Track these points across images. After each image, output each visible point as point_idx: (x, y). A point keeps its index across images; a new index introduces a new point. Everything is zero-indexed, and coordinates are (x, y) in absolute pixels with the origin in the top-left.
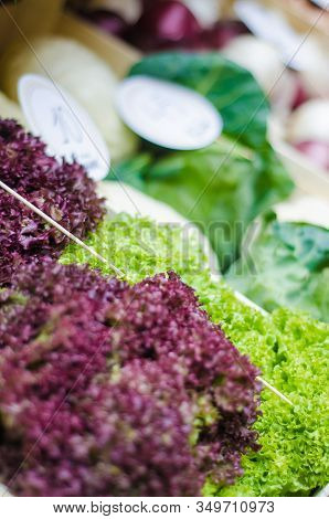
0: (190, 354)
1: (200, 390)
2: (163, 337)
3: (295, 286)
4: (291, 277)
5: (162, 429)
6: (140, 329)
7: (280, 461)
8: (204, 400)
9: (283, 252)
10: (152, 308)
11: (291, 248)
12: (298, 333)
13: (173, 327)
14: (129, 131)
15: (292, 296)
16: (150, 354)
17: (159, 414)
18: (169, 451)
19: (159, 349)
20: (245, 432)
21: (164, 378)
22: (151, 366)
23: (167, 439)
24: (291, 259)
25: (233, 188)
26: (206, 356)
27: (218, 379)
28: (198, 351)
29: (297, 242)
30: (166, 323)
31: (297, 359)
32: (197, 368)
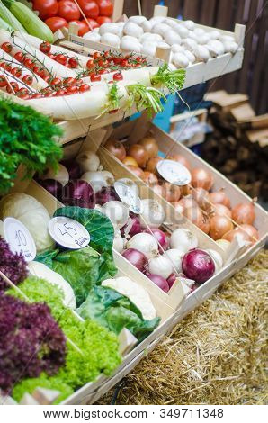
0: (43, 329)
1: (45, 342)
2: (35, 322)
3: (98, 312)
4: (97, 308)
5: (27, 350)
6: (27, 319)
7: (74, 372)
8: (45, 345)
9: (96, 299)
10: (32, 312)
11: (100, 297)
12: (92, 329)
13: (39, 320)
14: (51, 239)
15: (97, 316)
16: (29, 327)
17: (27, 346)
18: (28, 357)
19: (33, 326)
20: (61, 359)
21: (31, 336)
22: (29, 331)
23: (28, 354)
24: (98, 301)
25: (89, 269)
26: (47, 330)
27: (50, 339)
28: (45, 328)
29: (103, 295)
30: (36, 318)
31: (88, 338)
32: (44, 334)
